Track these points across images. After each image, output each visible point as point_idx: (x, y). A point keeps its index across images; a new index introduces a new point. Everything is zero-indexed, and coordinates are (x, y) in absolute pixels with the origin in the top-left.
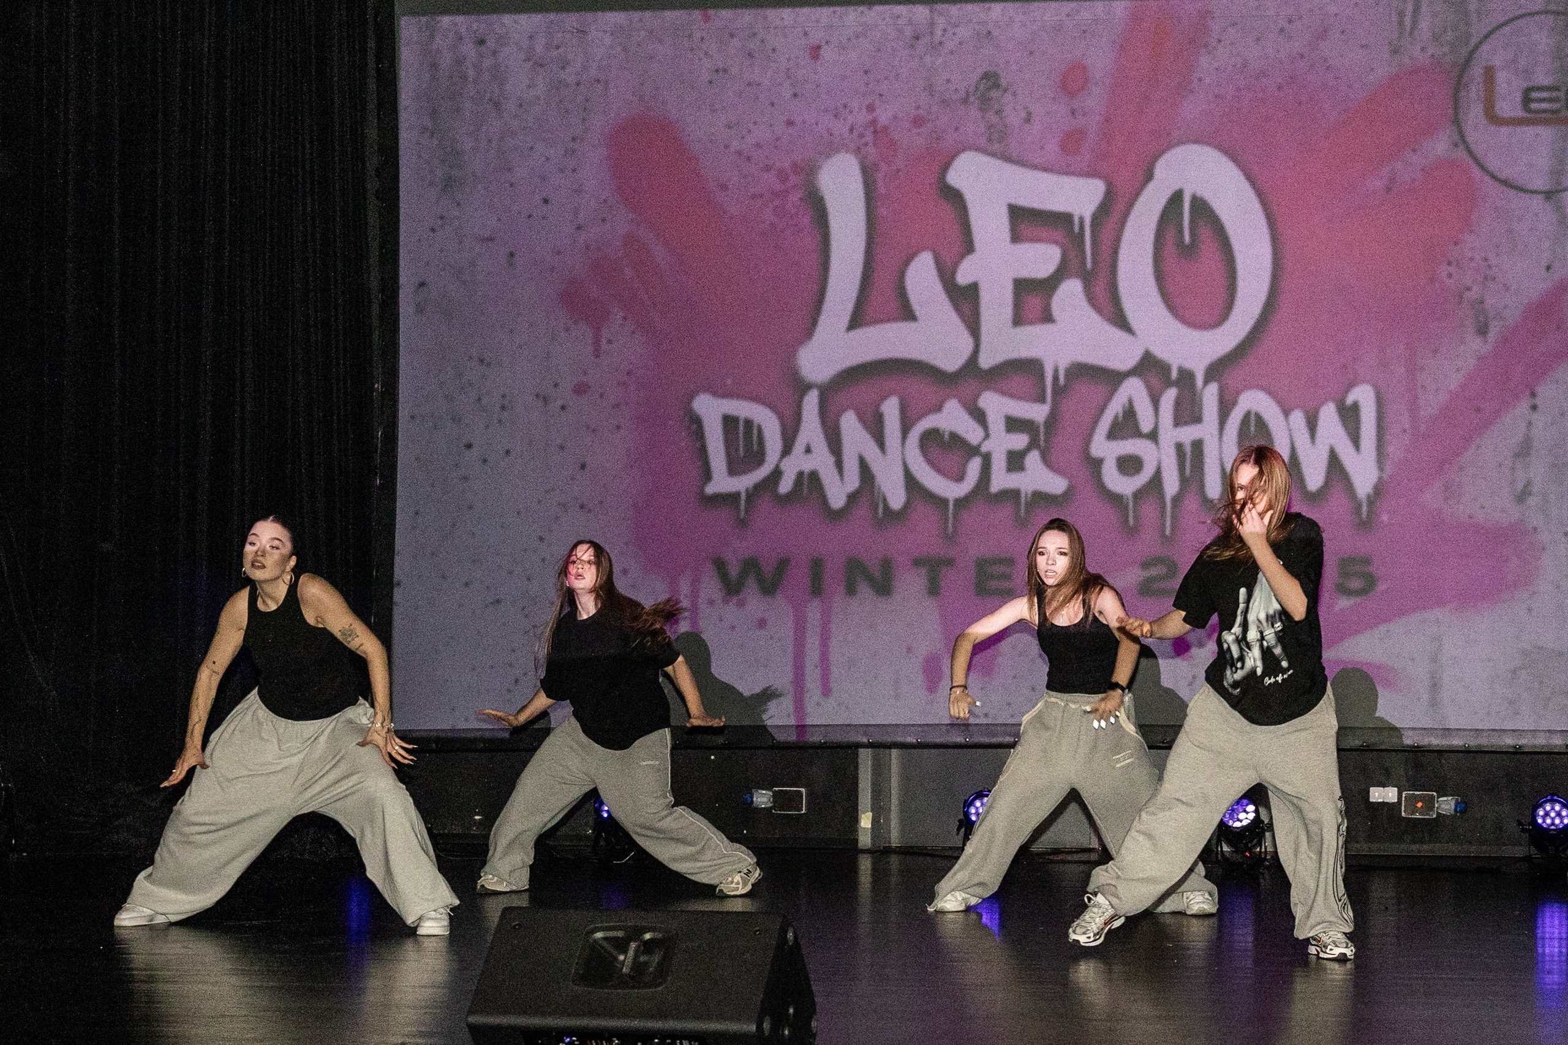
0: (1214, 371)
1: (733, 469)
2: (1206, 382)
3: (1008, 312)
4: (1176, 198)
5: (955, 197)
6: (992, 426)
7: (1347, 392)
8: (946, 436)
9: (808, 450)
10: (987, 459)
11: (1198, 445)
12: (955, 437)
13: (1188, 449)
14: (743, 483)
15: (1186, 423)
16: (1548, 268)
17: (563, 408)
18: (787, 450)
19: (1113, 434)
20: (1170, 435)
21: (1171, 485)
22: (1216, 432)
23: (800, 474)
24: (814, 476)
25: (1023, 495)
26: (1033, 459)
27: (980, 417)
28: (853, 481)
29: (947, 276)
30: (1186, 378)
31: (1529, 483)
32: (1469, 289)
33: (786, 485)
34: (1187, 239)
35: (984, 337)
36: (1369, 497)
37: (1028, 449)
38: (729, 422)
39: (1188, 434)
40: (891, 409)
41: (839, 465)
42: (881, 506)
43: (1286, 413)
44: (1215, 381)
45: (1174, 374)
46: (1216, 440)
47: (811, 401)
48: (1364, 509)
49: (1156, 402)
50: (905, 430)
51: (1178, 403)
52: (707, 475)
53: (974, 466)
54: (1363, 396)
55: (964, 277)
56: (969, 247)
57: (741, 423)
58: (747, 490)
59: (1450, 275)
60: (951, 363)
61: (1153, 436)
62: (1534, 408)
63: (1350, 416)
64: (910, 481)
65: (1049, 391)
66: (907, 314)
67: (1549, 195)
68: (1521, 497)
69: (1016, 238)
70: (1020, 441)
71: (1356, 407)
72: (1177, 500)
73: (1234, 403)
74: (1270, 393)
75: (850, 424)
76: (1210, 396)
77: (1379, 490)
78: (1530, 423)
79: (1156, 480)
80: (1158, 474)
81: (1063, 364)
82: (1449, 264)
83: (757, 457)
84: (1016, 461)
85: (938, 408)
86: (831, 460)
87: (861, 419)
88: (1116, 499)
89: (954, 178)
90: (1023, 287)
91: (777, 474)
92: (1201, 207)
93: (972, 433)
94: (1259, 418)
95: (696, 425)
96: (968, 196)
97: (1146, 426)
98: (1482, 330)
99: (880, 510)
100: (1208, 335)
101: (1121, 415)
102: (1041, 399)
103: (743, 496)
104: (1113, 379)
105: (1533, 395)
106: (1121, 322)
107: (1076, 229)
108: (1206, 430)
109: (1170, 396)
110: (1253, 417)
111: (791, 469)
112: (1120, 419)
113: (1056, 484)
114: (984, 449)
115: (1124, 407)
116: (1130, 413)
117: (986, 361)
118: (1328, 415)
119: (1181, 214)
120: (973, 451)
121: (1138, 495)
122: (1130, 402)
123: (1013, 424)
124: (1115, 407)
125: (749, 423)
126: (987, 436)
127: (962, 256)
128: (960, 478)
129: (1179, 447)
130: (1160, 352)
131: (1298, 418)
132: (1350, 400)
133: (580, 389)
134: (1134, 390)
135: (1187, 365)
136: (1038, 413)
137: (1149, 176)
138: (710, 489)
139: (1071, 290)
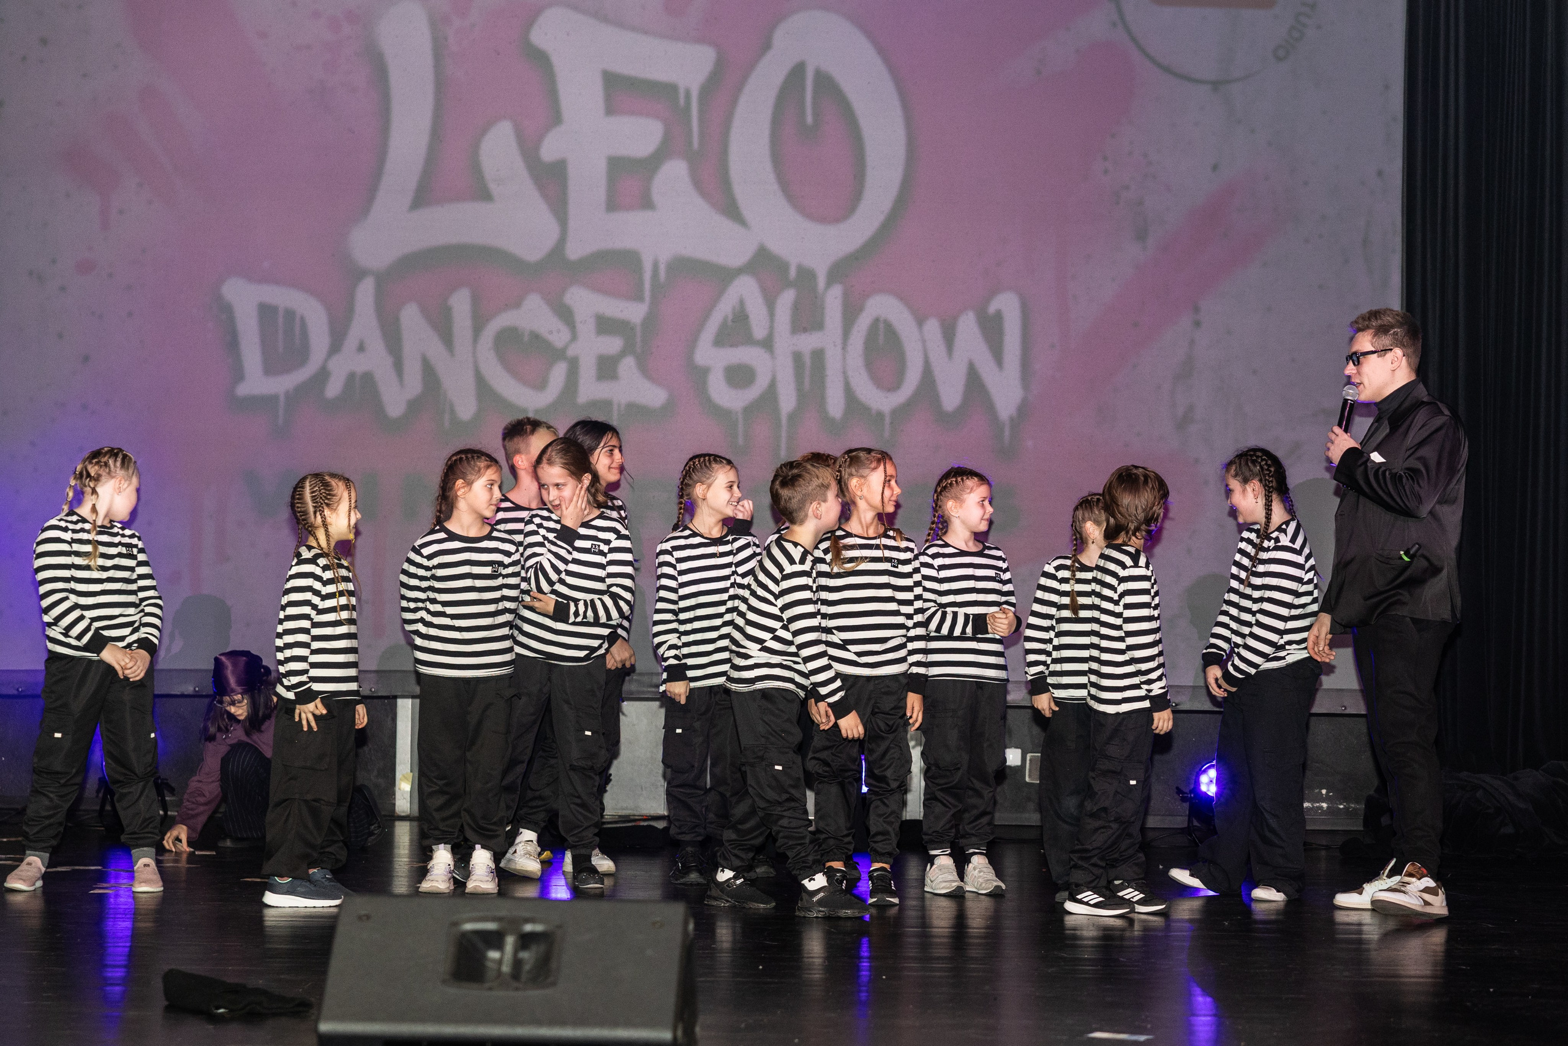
0: (839, 271)
1: (271, 368)
2: (830, 283)
3: (600, 193)
4: (798, 70)
5: (541, 60)
6: (580, 327)
7: (988, 300)
8: (526, 339)
9: (361, 348)
10: (574, 366)
11: (818, 355)
12: (536, 337)
13: (807, 360)
14: (282, 385)
15: (805, 330)
16: (1215, 168)
17: (63, 289)
18: (335, 347)
19: (723, 339)
20: (786, 342)
21: (787, 401)
22: (839, 341)
23: (352, 376)
24: (368, 378)
25: (615, 407)
26: (628, 364)
27: (566, 315)
28: (414, 385)
29: (529, 150)
30: (806, 276)
31: (1191, 408)
32: (1127, 188)
33: (333, 389)
34: (809, 119)
35: (572, 224)
36: (1012, 419)
37: (623, 354)
38: (266, 312)
39: (808, 342)
40: (461, 303)
41: (398, 366)
42: (447, 417)
43: (920, 322)
44: (841, 283)
45: (793, 273)
46: (839, 348)
47: (366, 292)
48: (1007, 432)
49: (770, 304)
50: (477, 329)
51: (796, 308)
52: (238, 375)
53: (558, 374)
54: (1007, 305)
55: (550, 151)
56: (556, 118)
57: (281, 313)
58: (287, 393)
59: (1106, 172)
60: (533, 252)
61: (768, 344)
62: (1197, 324)
63: (992, 329)
64: (483, 388)
65: (647, 286)
66: (483, 194)
67: (1216, 85)
68: (1183, 423)
69: (611, 110)
70: (613, 345)
71: (999, 315)
72: (792, 417)
73: (861, 309)
74: (901, 298)
75: (411, 317)
76: (833, 300)
77: (1024, 410)
78: (1192, 342)
79: (771, 394)
80: (773, 385)
81: (664, 258)
82: (1105, 159)
83: (298, 353)
84: (607, 368)
85: (517, 304)
86: (388, 361)
87: (425, 312)
88: (722, 414)
89: (540, 37)
90: (618, 167)
91: (323, 375)
92: (826, 84)
93: (556, 333)
94: (889, 326)
95: (226, 312)
96: (555, 60)
97: (759, 331)
98: (1141, 236)
99: (447, 424)
100: (831, 231)
101: (730, 317)
102: (638, 297)
103: (282, 399)
104: (724, 276)
105: (1197, 310)
106: (731, 210)
107: (682, 101)
108: (828, 338)
109: (787, 299)
110: (881, 326)
111: (341, 369)
112: (730, 323)
113: (653, 396)
114: (570, 352)
115: (734, 308)
116: (741, 317)
117: (574, 251)
118: (968, 326)
119: (803, 88)
120: (558, 354)
121: (750, 410)
122: (742, 302)
123: (605, 325)
124: (724, 308)
125: (290, 314)
126: (574, 337)
127: (548, 129)
128: (541, 385)
129: (797, 357)
130: (776, 247)
131: (933, 327)
132: (992, 309)
133: (85, 267)
134: (746, 289)
135: (809, 262)
136: (634, 312)
137: (767, 46)
138: (243, 390)
139: (675, 171)
